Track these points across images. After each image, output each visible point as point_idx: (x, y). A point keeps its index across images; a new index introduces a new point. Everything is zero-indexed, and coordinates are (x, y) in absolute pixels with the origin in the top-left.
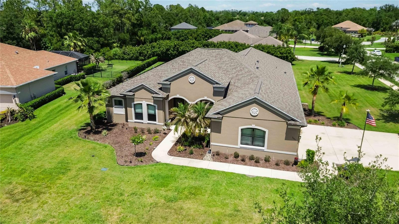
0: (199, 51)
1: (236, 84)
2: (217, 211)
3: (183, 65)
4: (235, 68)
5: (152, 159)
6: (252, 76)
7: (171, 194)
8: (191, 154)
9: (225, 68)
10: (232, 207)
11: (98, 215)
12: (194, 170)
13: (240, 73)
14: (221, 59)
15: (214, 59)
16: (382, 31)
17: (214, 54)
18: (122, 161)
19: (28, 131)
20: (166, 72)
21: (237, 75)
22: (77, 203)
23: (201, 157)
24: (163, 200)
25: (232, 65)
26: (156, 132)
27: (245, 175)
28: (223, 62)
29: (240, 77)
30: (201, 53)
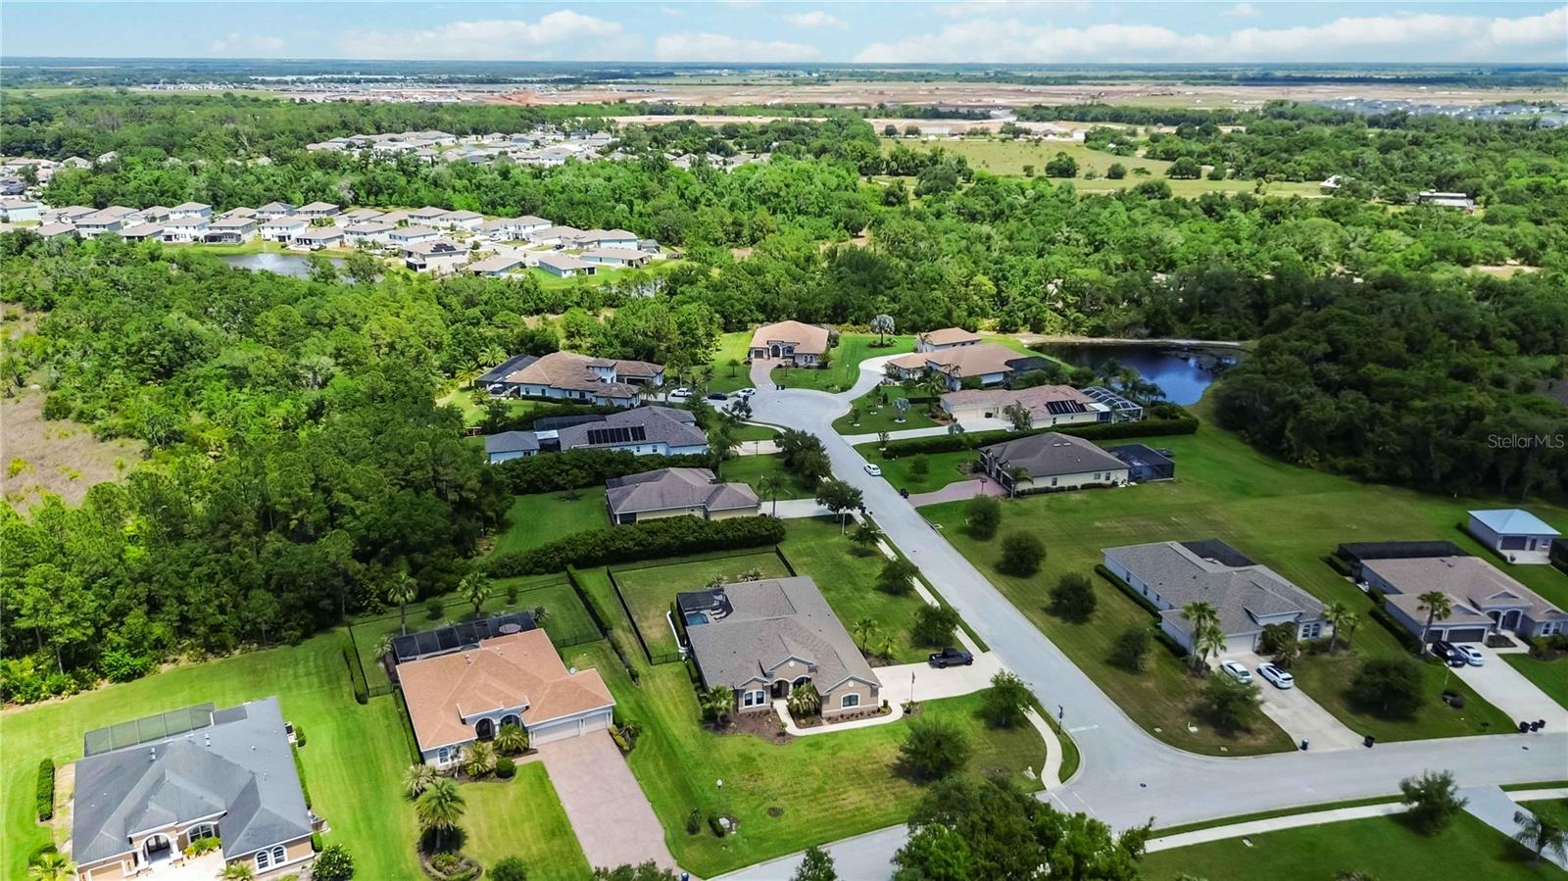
5: (792, 737)
7: (830, 751)
8: (812, 724)
12: (827, 735)
16: (855, 323)
18: (776, 741)
19: (665, 743)
23: (820, 724)
26: (768, 712)
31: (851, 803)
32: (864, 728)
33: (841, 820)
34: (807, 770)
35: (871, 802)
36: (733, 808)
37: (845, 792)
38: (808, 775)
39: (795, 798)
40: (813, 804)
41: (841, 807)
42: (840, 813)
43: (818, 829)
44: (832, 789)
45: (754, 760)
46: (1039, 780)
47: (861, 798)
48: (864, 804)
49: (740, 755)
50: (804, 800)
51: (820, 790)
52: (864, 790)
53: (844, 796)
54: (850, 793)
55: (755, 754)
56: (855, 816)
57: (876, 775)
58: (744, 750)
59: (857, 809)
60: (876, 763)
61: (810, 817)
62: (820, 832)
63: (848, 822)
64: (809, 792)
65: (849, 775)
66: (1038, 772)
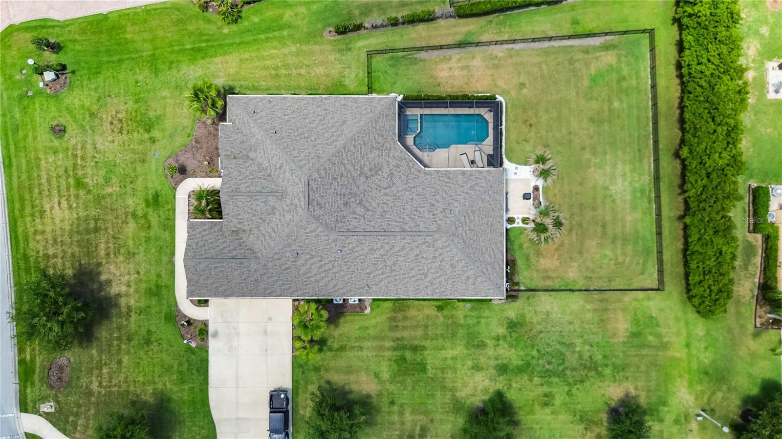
0: (300, 180)
1: (251, 236)
2: (131, 242)
3: (276, 168)
4: (274, 231)
6: (264, 251)
7: (140, 213)
9: (275, 220)
10: (136, 251)
11: (111, 179)
13: (267, 238)
14: (289, 211)
15: (288, 203)
17: (296, 201)
18: (171, 161)
20: (262, 153)
21: (264, 235)
22: (118, 161)
24: (131, 210)
25: (279, 226)
27: (174, 254)
28: (284, 215)
29: (262, 238)
30: (297, 184)
31: (52, 208)
32: (172, 263)
33: (31, 192)
34: (114, 180)
35: (49, 229)
36: (77, 92)
37: (70, 207)
38: (107, 180)
39: (75, 156)
40: (61, 171)
41: (50, 196)
42: (40, 193)
43: (24, 166)
44: (77, 196)
45: (148, 131)
46: (36, 412)
47: (57, 221)
48: (47, 220)
49: (158, 118)
50: (70, 163)
51: (79, 184)
52: (68, 228)
53: (64, 204)
54: (67, 212)
55: (156, 133)
56: (33, 207)
57: (88, 248)
58: (168, 124)
59: (42, 213)
60: (108, 254)
61: (43, 162)
62: (19, 167)
63: (27, 196)
64: (80, 173)
65: (96, 221)
66: (47, 416)
